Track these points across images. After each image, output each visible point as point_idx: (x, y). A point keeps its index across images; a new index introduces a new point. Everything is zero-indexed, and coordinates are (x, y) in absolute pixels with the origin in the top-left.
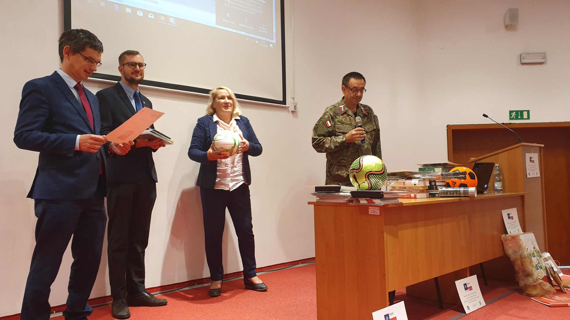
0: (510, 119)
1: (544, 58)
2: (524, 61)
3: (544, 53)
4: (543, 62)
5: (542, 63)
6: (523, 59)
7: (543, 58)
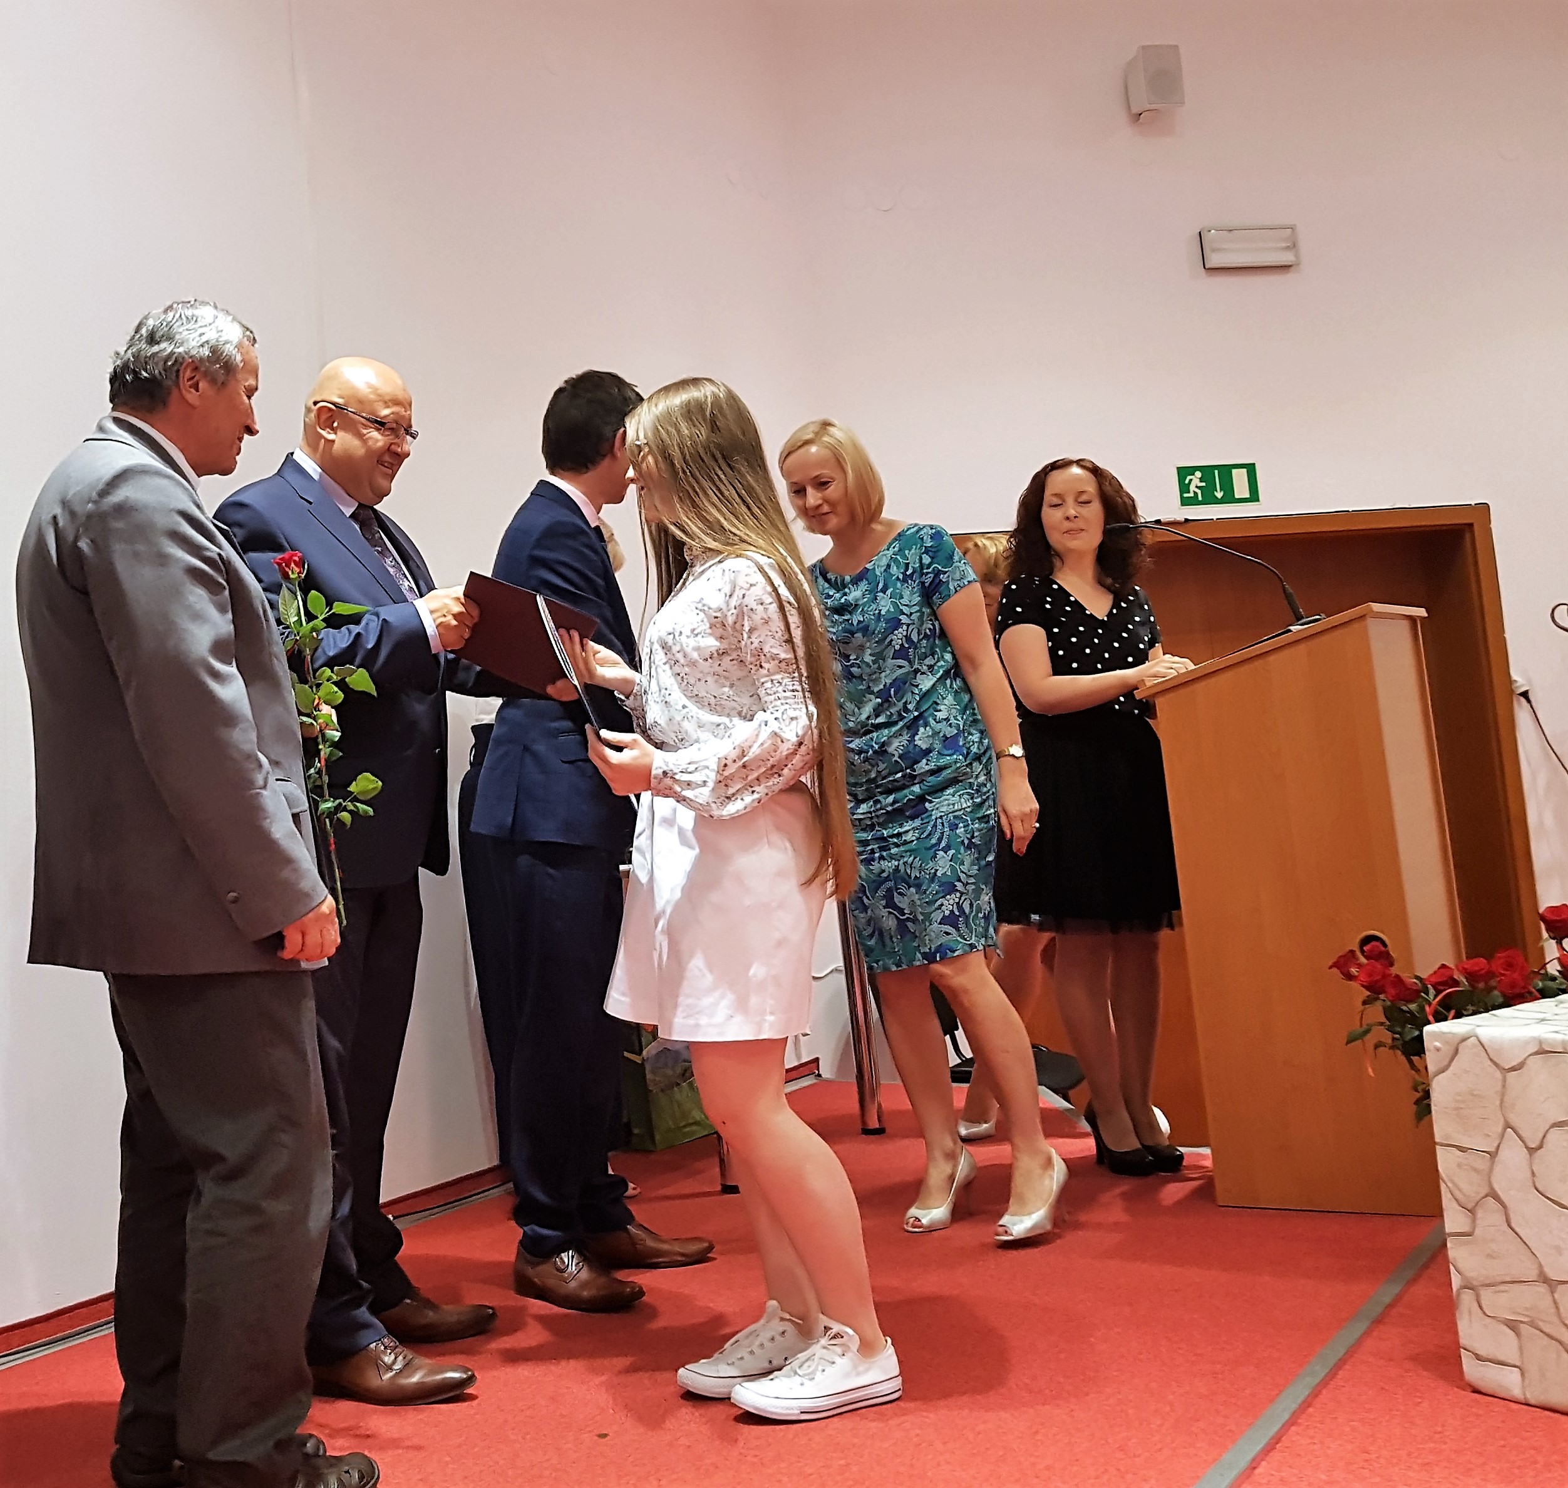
0: (1183, 504)
1: (1293, 246)
2: (1214, 260)
3: (1292, 228)
4: (1290, 264)
5: (1284, 268)
6: (1214, 250)
7: (1288, 248)
